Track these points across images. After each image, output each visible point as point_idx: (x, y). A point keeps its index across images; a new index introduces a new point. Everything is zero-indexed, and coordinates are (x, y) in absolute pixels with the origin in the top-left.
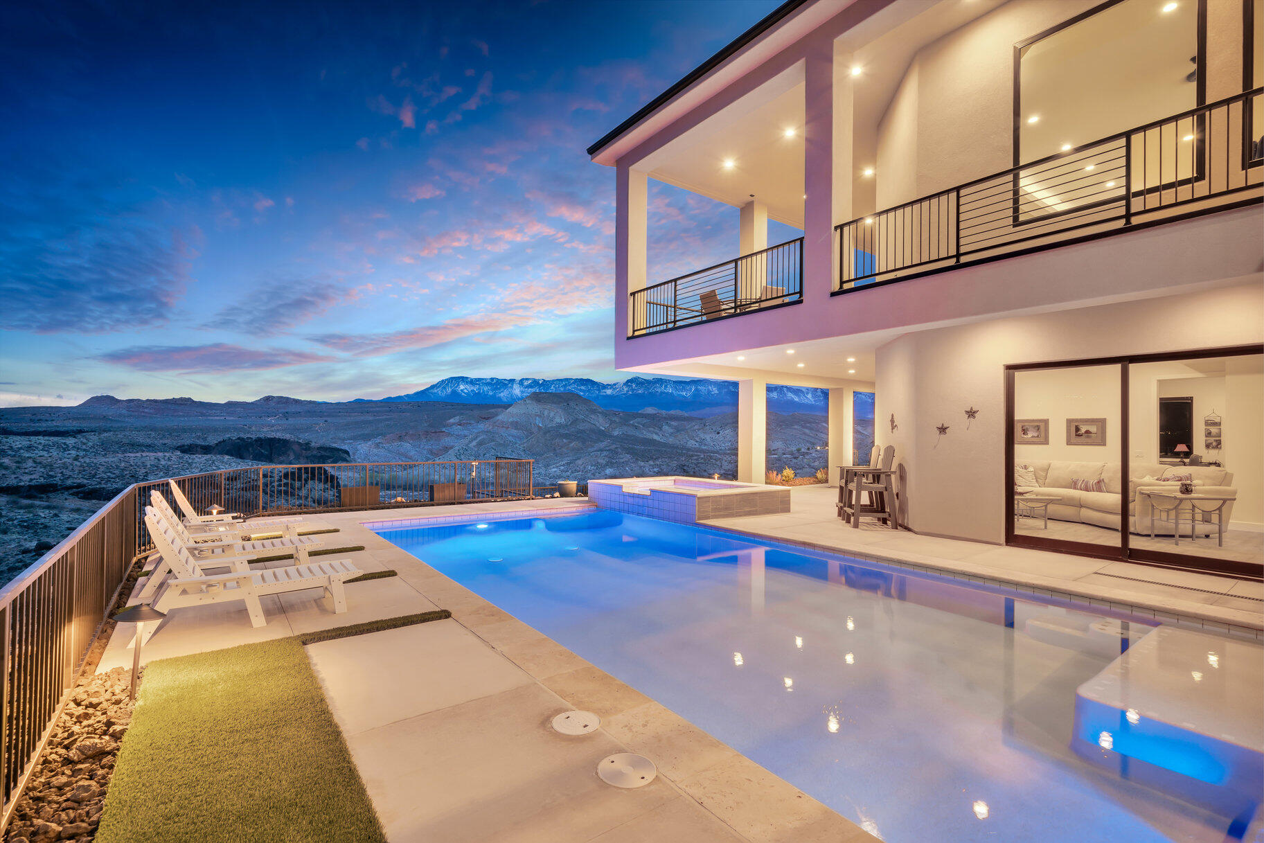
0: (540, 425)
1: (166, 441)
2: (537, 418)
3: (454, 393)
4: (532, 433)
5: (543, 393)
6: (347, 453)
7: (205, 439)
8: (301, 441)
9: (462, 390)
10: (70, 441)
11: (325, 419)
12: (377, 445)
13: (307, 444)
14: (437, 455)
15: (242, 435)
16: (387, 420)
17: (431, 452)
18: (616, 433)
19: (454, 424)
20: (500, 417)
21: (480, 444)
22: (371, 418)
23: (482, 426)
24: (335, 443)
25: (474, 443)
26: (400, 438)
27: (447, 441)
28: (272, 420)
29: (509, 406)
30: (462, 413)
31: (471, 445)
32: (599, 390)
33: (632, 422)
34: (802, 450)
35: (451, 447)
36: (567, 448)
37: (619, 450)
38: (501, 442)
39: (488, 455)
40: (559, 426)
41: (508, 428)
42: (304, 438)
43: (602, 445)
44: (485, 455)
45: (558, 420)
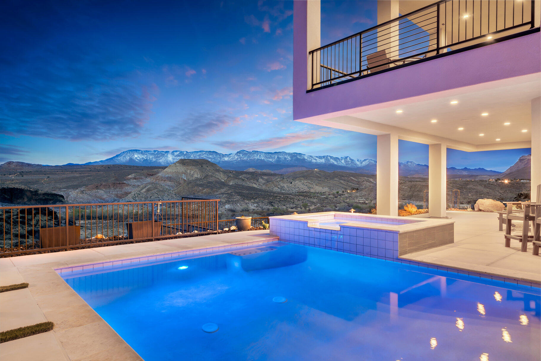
0: (185, 179)
2: (183, 175)
3: (131, 160)
4: (180, 184)
5: (187, 159)
6: (62, 196)
8: (32, 190)
9: (136, 158)
11: (48, 176)
12: (82, 192)
13: (36, 191)
14: (121, 197)
16: (88, 176)
17: (117, 195)
18: (231, 184)
19: (131, 178)
20: (160, 174)
21: (148, 190)
22: (77, 175)
23: (149, 180)
25: (144, 190)
26: (97, 187)
27: (127, 189)
28: (13, 177)
29: (166, 167)
30: (136, 172)
31: (142, 191)
32: (220, 158)
33: (240, 177)
34: (340, 193)
35: (130, 193)
36: (202, 193)
37: (233, 194)
38: (161, 189)
39: (153, 197)
40: (197, 179)
41: (165, 181)
42: (33, 187)
43: (223, 191)
44: (151, 197)
45: (196, 176)
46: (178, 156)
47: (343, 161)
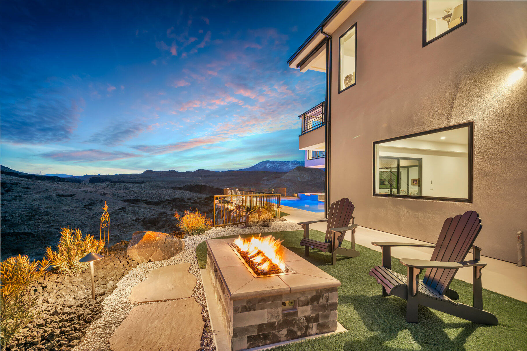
0: (300, 180)
2: (299, 177)
3: (265, 167)
4: (296, 184)
5: (301, 167)
7: (180, 185)
8: (210, 186)
9: (268, 166)
10: (143, 185)
11: (218, 178)
13: (212, 187)
15: (191, 184)
16: (240, 178)
19: (265, 180)
20: (283, 177)
23: (276, 181)
24: (221, 187)
26: (245, 185)
28: (200, 178)
29: (287, 172)
30: (268, 176)
40: (308, 181)
41: (286, 182)
45: (307, 178)
46: (295, 164)
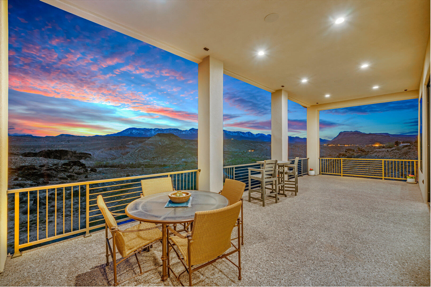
0: (160, 144)
1: (19, 152)
2: (159, 142)
3: (131, 133)
4: (157, 147)
5: (162, 133)
6: (90, 155)
8: (72, 151)
9: (133, 132)
11: (83, 142)
12: (102, 152)
13: (75, 152)
14: (124, 155)
15: (49, 149)
16: (106, 143)
18: (186, 147)
19: (130, 144)
20: (146, 142)
21: (139, 151)
22: (100, 142)
23: (140, 145)
25: (137, 151)
26: (111, 149)
27: (128, 150)
28: (63, 143)
29: (150, 138)
30: (133, 140)
31: (136, 151)
32: (181, 132)
33: (191, 143)
34: (245, 152)
35: (129, 152)
36: (170, 152)
37: (187, 152)
38: (147, 150)
39: (142, 155)
40: (167, 144)
41: (149, 145)
42: (73, 149)
43: (181, 151)
44: (141, 155)
45: (166, 143)
46: (157, 131)
47: (247, 134)
